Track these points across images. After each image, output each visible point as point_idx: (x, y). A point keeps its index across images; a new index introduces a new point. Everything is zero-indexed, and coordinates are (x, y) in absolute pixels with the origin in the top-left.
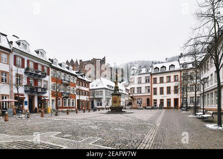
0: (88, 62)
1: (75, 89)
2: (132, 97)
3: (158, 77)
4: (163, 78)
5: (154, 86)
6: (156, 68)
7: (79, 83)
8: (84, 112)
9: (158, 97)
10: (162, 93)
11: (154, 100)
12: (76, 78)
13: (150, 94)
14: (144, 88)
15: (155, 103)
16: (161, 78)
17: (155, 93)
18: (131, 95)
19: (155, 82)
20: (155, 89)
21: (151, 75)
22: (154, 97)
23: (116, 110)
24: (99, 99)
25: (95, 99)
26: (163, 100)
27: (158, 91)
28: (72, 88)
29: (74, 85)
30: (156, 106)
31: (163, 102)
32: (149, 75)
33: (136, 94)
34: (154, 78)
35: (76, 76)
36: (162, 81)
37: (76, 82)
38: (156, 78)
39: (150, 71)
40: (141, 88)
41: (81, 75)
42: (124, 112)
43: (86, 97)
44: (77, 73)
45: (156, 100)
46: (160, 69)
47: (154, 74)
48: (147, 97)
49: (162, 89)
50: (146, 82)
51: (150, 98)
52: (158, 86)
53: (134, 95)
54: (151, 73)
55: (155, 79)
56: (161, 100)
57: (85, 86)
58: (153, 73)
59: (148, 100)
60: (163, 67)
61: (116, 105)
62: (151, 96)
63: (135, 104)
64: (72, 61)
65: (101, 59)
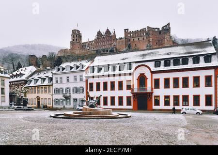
64: (108, 32)
65: (159, 29)
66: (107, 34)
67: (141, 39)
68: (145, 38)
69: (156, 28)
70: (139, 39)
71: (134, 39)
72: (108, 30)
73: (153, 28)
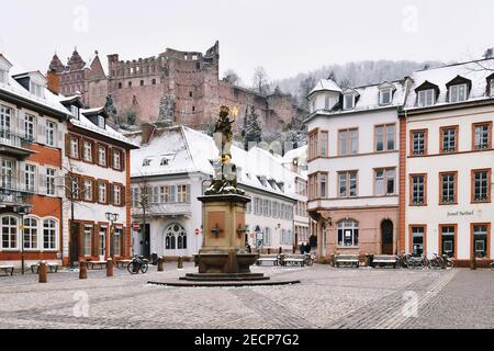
0: (147, 65)
1: (61, 173)
2: (314, 214)
3: (433, 126)
4: (454, 129)
5: (415, 165)
6: (427, 86)
7: (81, 151)
8: (82, 275)
9: (431, 215)
10: (448, 195)
11: (415, 228)
12: (62, 128)
13: (394, 201)
14: (371, 174)
15: (418, 241)
16: (444, 130)
17: (419, 198)
18: (313, 206)
19: (420, 150)
20: (419, 179)
21: (402, 118)
22: (414, 215)
23: (220, 267)
24: (176, 221)
25: (157, 217)
26: (452, 228)
27: (433, 189)
28: (42, 170)
29: (54, 158)
30: (420, 252)
31: (452, 238)
32: (393, 117)
33: (332, 200)
34: (415, 133)
35: (61, 117)
36: (449, 144)
37: (61, 144)
38: (423, 133)
39: (398, 100)
40: (354, 173)
41: (88, 116)
42: (259, 277)
43: (111, 209)
44: (66, 104)
45: (422, 228)
46: (443, 90)
47: (414, 113)
48: (382, 216)
49: (448, 179)
50: (379, 148)
51: (393, 217)
52: (431, 167)
53: (325, 204)
54: (399, 109)
55: (420, 135)
56: (444, 228)
57: (109, 164)
58: (410, 106)
59: (386, 225)
60: (459, 80)
61: (223, 246)
62: (400, 208)
63: (329, 243)
64: (76, 58)
65: (200, 54)
66: (75, 66)
67: (147, 82)
68: (158, 81)
69: (195, 54)
70: (142, 82)
71: (130, 83)
72: (75, 53)
73: (186, 53)
